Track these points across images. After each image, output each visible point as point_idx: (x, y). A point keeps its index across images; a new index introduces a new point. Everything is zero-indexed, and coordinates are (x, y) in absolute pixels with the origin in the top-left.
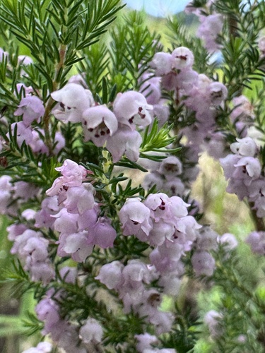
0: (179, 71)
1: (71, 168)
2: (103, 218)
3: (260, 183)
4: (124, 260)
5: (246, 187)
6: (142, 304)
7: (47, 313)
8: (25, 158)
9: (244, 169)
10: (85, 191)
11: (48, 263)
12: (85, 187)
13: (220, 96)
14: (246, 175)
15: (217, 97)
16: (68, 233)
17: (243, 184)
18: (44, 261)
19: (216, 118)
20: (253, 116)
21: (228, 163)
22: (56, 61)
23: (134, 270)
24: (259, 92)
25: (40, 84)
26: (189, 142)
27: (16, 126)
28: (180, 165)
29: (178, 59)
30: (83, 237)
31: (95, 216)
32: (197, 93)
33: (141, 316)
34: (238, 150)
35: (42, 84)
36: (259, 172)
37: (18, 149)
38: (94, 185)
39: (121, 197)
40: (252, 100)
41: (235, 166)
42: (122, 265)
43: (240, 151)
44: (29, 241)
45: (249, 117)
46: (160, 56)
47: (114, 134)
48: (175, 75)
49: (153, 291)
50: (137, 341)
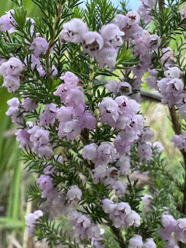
0: (130, 27)
1: (70, 76)
2: (88, 111)
3: (183, 95)
4: (98, 143)
5: (174, 97)
6: (106, 177)
7: (46, 182)
8: (35, 77)
9: (173, 86)
10: (79, 91)
11: (49, 146)
12: (79, 89)
13: (156, 44)
14: (174, 89)
15: (154, 44)
16: (65, 121)
17: (173, 96)
18: (46, 144)
19: (153, 60)
20: (175, 60)
21: (163, 83)
22: (55, 16)
23: (105, 148)
24: (179, 47)
25: (45, 31)
26: (134, 76)
27: (31, 56)
28: (130, 87)
29: (130, 19)
30: (75, 123)
31: (83, 109)
32: (141, 42)
33: (105, 185)
34: (169, 74)
35: (46, 31)
36: (182, 88)
37: (31, 71)
38: (84, 88)
39: (99, 98)
40: (174, 51)
41: (168, 84)
42: (97, 146)
43: (170, 75)
44: (37, 131)
45: (173, 61)
46: (119, 16)
47: (102, 49)
48: (128, 29)
49: (114, 168)
50: (101, 203)
